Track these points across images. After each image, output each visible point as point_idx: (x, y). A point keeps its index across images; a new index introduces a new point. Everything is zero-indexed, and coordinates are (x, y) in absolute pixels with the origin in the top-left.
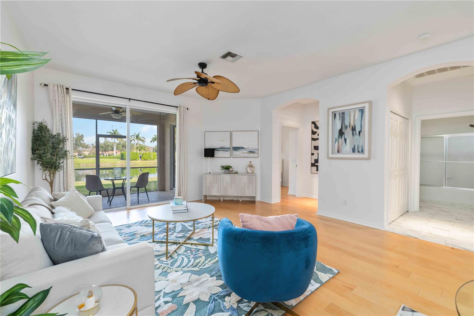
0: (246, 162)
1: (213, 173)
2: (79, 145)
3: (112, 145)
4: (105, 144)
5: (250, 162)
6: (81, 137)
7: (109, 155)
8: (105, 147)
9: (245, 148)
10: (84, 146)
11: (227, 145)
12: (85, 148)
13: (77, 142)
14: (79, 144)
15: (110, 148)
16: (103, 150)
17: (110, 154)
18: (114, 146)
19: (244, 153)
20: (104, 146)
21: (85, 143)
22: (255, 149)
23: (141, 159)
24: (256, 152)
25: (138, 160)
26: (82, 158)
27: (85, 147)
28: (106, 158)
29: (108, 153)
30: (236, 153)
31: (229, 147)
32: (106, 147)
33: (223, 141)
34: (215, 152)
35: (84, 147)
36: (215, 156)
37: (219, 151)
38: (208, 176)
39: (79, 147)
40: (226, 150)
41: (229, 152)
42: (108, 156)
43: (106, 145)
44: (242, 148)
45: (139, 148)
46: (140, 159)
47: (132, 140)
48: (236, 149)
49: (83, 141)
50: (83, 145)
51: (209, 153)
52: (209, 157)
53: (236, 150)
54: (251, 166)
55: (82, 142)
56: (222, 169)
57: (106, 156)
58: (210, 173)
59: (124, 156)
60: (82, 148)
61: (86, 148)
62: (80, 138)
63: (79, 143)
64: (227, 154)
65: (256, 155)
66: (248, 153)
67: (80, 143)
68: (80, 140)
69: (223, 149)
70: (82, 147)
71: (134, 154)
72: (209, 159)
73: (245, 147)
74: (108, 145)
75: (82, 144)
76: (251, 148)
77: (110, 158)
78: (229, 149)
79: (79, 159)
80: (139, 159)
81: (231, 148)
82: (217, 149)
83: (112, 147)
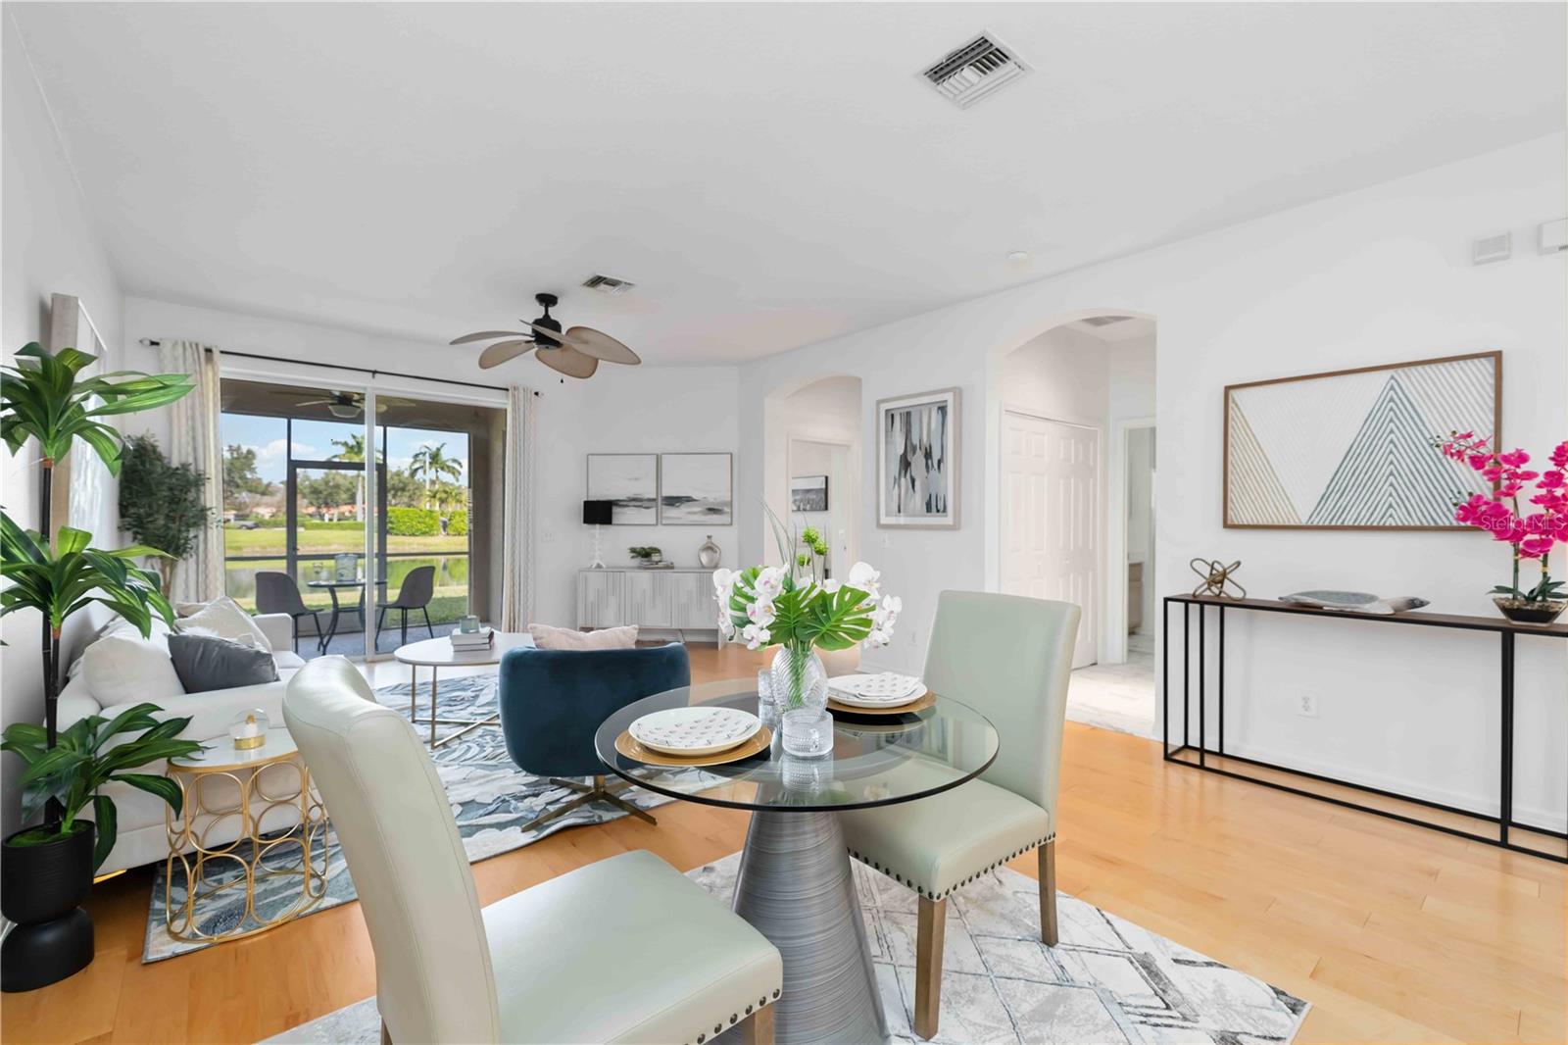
0: (698, 536)
1: (608, 567)
2: (238, 486)
3: (350, 486)
4: (327, 483)
5: (709, 537)
6: (246, 457)
7: (339, 520)
8: (325, 493)
9: (695, 500)
10: (256, 487)
11: (649, 492)
12: (258, 496)
13: (232, 475)
14: (239, 481)
15: (344, 496)
16: (321, 501)
17: (343, 513)
18: (357, 489)
19: (695, 513)
20: (322, 487)
21: (260, 479)
22: (725, 504)
23: (445, 530)
24: (727, 509)
25: (438, 535)
26: (250, 528)
27: (261, 489)
28: (329, 527)
29: (335, 512)
30: (672, 513)
31: (653, 496)
32: (330, 491)
33: (636, 479)
34: (615, 510)
35: (257, 493)
36: (614, 522)
37: (626, 509)
38: (591, 575)
39: (239, 493)
40: (646, 504)
41: (653, 510)
42: (335, 520)
43: (331, 484)
44: (689, 499)
45: (438, 496)
46: (442, 530)
47: (416, 470)
48: (672, 501)
49: (253, 470)
50: (254, 484)
51: (598, 513)
52: (598, 526)
53: (672, 505)
54: (710, 548)
55: (249, 476)
56: (633, 557)
57: (331, 520)
58: (599, 566)
59: (392, 522)
60: (250, 495)
61: (263, 494)
62: (244, 460)
63: (240, 478)
64: (649, 515)
65: (725, 519)
66: (703, 513)
67: (244, 478)
68: (242, 470)
69: (636, 501)
70: (250, 491)
71: (421, 513)
72: (597, 530)
73: (695, 498)
74: (337, 486)
75: (249, 484)
76: (712, 500)
77: (343, 528)
78: (654, 503)
79: (240, 531)
80: (438, 530)
81: (660, 500)
82: (622, 503)
83: (348, 490)
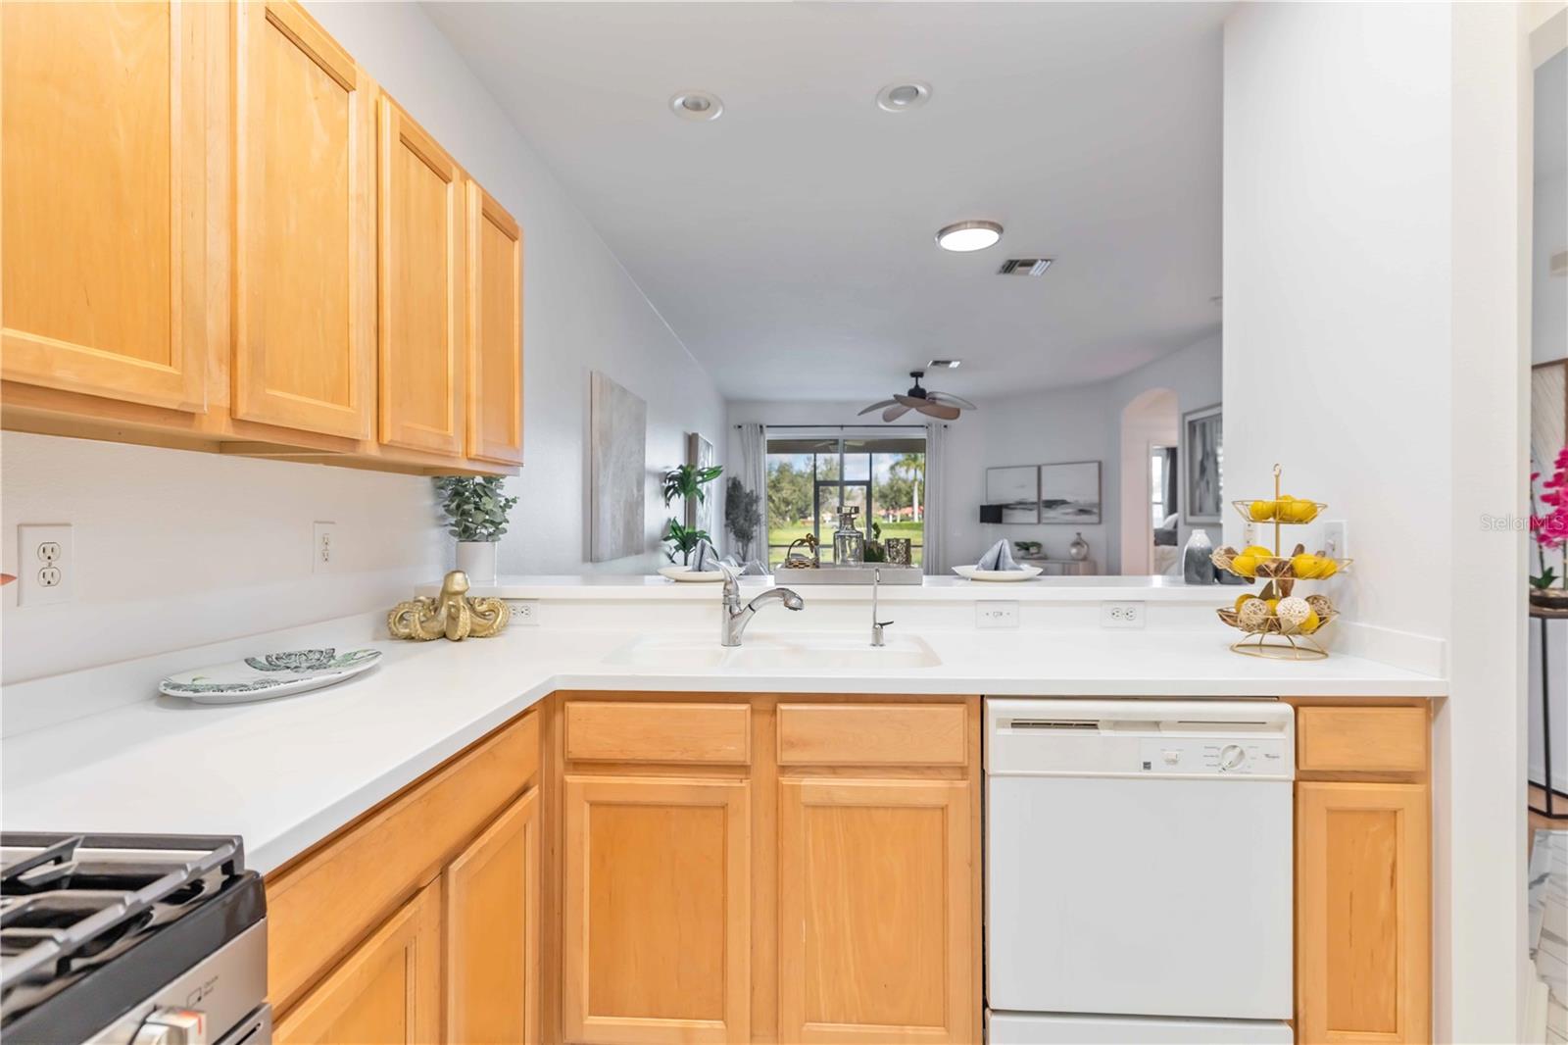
0: (1069, 533)
4: (892, 488)
5: (1079, 534)
8: (891, 497)
9: (1069, 503)
11: (1032, 497)
15: (905, 499)
16: (888, 504)
17: (907, 515)
19: (1067, 514)
20: (888, 492)
22: (1095, 506)
24: (1096, 510)
29: (898, 514)
30: (1050, 514)
31: (1036, 500)
33: (1022, 487)
34: (1005, 512)
36: (1004, 521)
37: (1014, 511)
40: (1030, 507)
41: (1036, 512)
42: (898, 521)
44: (1063, 502)
48: (1051, 504)
51: (992, 514)
52: (991, 525)
53: (1051, 507)
56: (1016, 549)
57: (895, 521)
64: (1032, 516)
65: (1094, 518)
66: (1074, 514)
69: (1022, 505)
72: (990, 528)
73: (1068, 500)
74: (899, 490)
76: (1081, 503)
78: (1035, 506)
81: (1040, 504)
82: (1010, 506)
83: (908, 493)
